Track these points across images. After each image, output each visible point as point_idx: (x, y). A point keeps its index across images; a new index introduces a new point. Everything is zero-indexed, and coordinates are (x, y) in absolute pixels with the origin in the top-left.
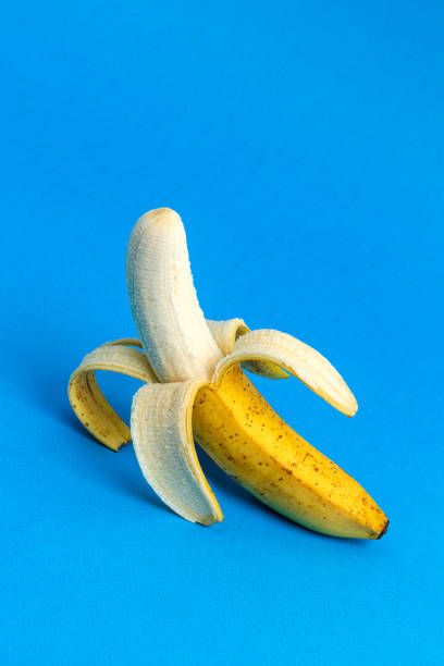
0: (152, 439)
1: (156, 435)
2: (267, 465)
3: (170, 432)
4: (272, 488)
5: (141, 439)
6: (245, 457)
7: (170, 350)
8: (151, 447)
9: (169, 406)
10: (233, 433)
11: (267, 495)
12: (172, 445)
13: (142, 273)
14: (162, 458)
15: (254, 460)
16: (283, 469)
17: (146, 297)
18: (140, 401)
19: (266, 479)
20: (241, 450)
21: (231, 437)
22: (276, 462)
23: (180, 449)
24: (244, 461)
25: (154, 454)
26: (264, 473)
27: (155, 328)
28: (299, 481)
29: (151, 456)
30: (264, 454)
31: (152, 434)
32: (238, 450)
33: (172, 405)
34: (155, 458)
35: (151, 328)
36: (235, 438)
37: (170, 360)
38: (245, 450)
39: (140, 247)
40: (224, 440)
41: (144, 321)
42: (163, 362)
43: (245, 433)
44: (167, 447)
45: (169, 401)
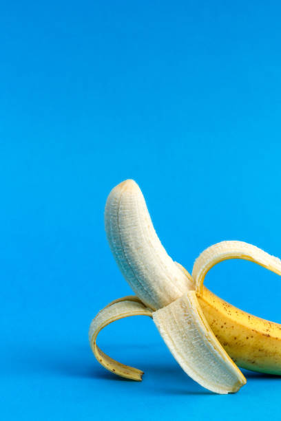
0: (181, 341)
1: (182, 338)
2: (252, 337)
3: (193, 330)
4: (260, 353)
5: (174, 345)
6: (235, 338)
7: (161, 281)
8: (182, 348)
9: (183, 313)
10: (222, 324)
11: (258, 361)
12: (196, 339)
13: (126, 231)
14: (192, 353)
15: (242, 337)
16: (263, 335)
17: (133, 248)
18: (159, 320)
19: (254, 348)
20: (232, 334)
21: (222, 327)
22: (257, 332)
23: (205, 339)
24: (236, 341)
25: (186, 352)
26: (251, 344)
27: (146, 269)
28: (277, 338)
29: (184, 355)
30: (248, 330)
31: (179, 338)
32: (230, 334)
33: (185, 312)
34: (187, 355)
35: (143, 270)
36: (225, 326)
37: (163, 289)
38: (234, 333)
39: (120, 212)
40: (218, 331)
41: (137, 267)
42: (158, 292)
43: (230, 320)
44: (193, 342)
45: (181, 310)
